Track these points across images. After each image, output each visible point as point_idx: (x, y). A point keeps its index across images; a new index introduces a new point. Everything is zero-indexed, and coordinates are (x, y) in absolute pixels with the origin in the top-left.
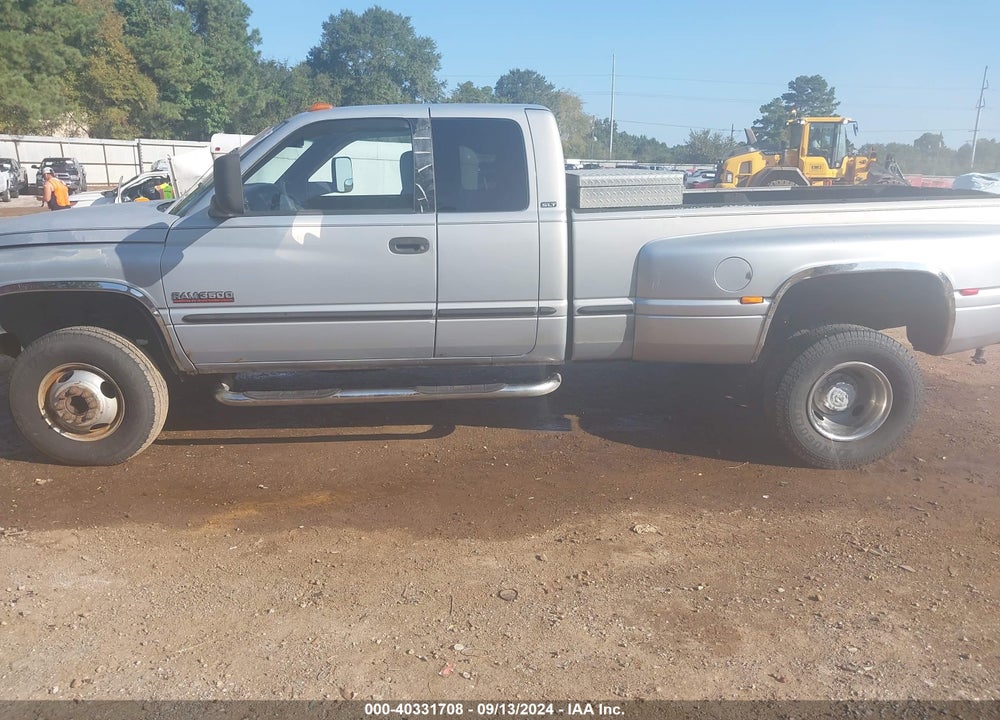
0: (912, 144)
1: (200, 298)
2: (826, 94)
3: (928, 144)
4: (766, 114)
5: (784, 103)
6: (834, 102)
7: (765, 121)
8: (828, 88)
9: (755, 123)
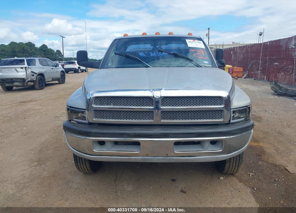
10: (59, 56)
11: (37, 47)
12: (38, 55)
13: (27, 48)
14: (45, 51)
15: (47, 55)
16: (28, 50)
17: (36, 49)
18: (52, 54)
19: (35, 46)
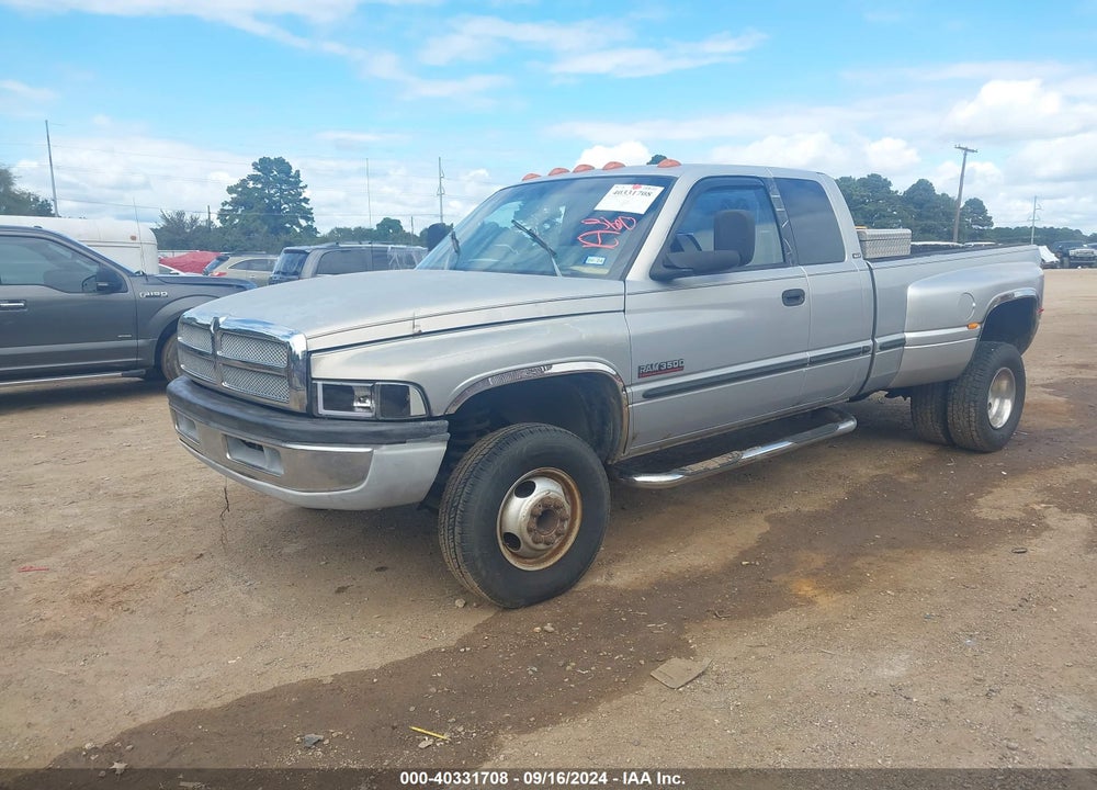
0: (375, 228)
1: (662, 370)
2: (292, 177)
3: (390, 229)
4: (234, 195)
5: (251, 185)
6: (301, 185)
7: (235, 202)
8: (294, 171)
9: (223, 204)
10: (976, 222)
11: (897, 192)
12: (896, 217)
13: (862, 196)
14: (921, 206)
15: (928, 218)
16: (864, 202)
17: (892, 198)
18: (949, 216)
19: (892, 188)
